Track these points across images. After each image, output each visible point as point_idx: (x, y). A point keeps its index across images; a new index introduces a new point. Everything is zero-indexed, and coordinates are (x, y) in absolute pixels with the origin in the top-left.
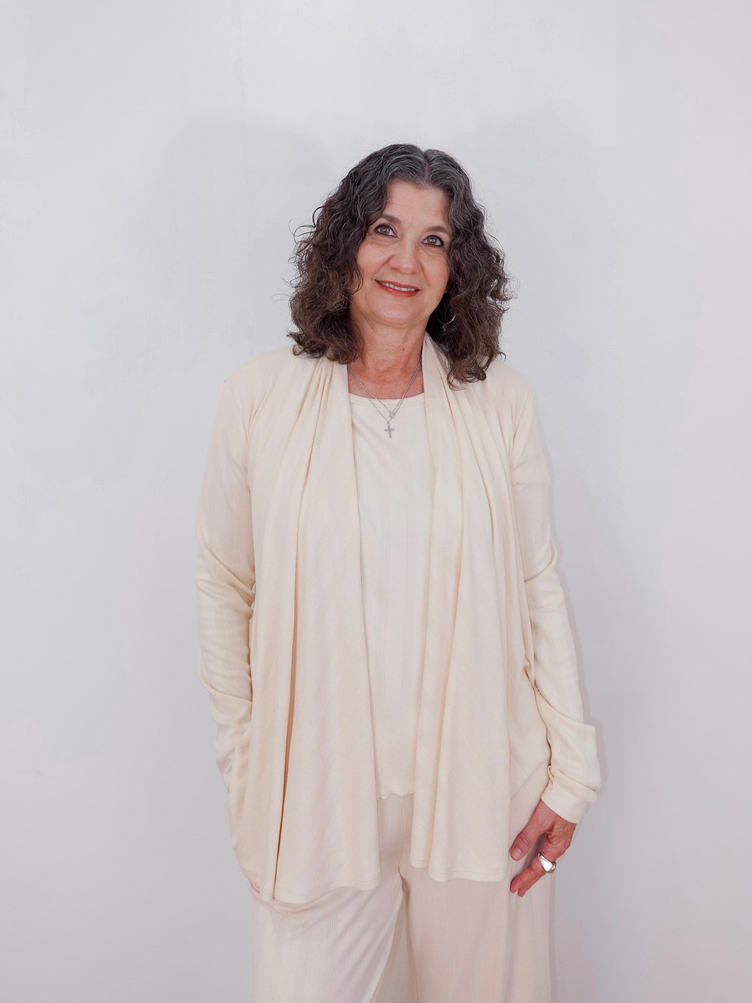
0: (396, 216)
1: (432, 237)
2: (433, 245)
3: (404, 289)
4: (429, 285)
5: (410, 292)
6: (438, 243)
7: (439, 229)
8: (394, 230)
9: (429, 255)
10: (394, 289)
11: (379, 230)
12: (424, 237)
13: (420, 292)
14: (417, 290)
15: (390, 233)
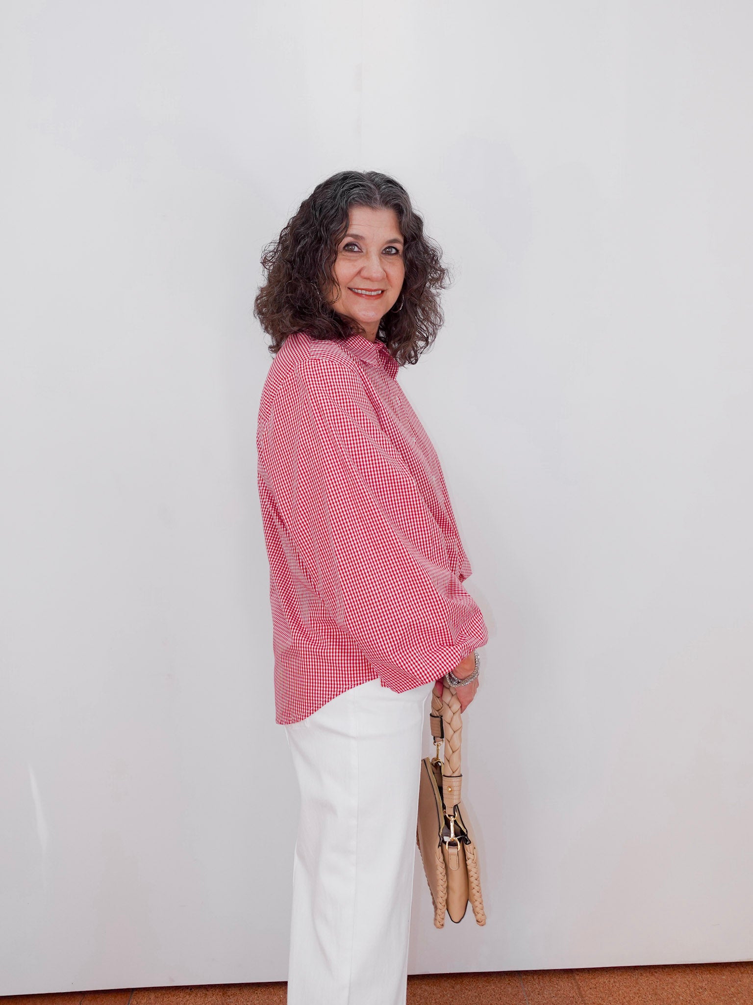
0: (360, 235)
1: (389, 247)
2: (389, 253)
3: (373, 293)
4: (391, 286)
5: (378, 294)
6: (394, 251)
7: (395, 241)
8: (358, 245)
9: (390, 263)
10: (366, 295)
11: (346, 248)
12: (383, 248)
13: (385, 292)
14: (383, 292)
15: (356, 249)
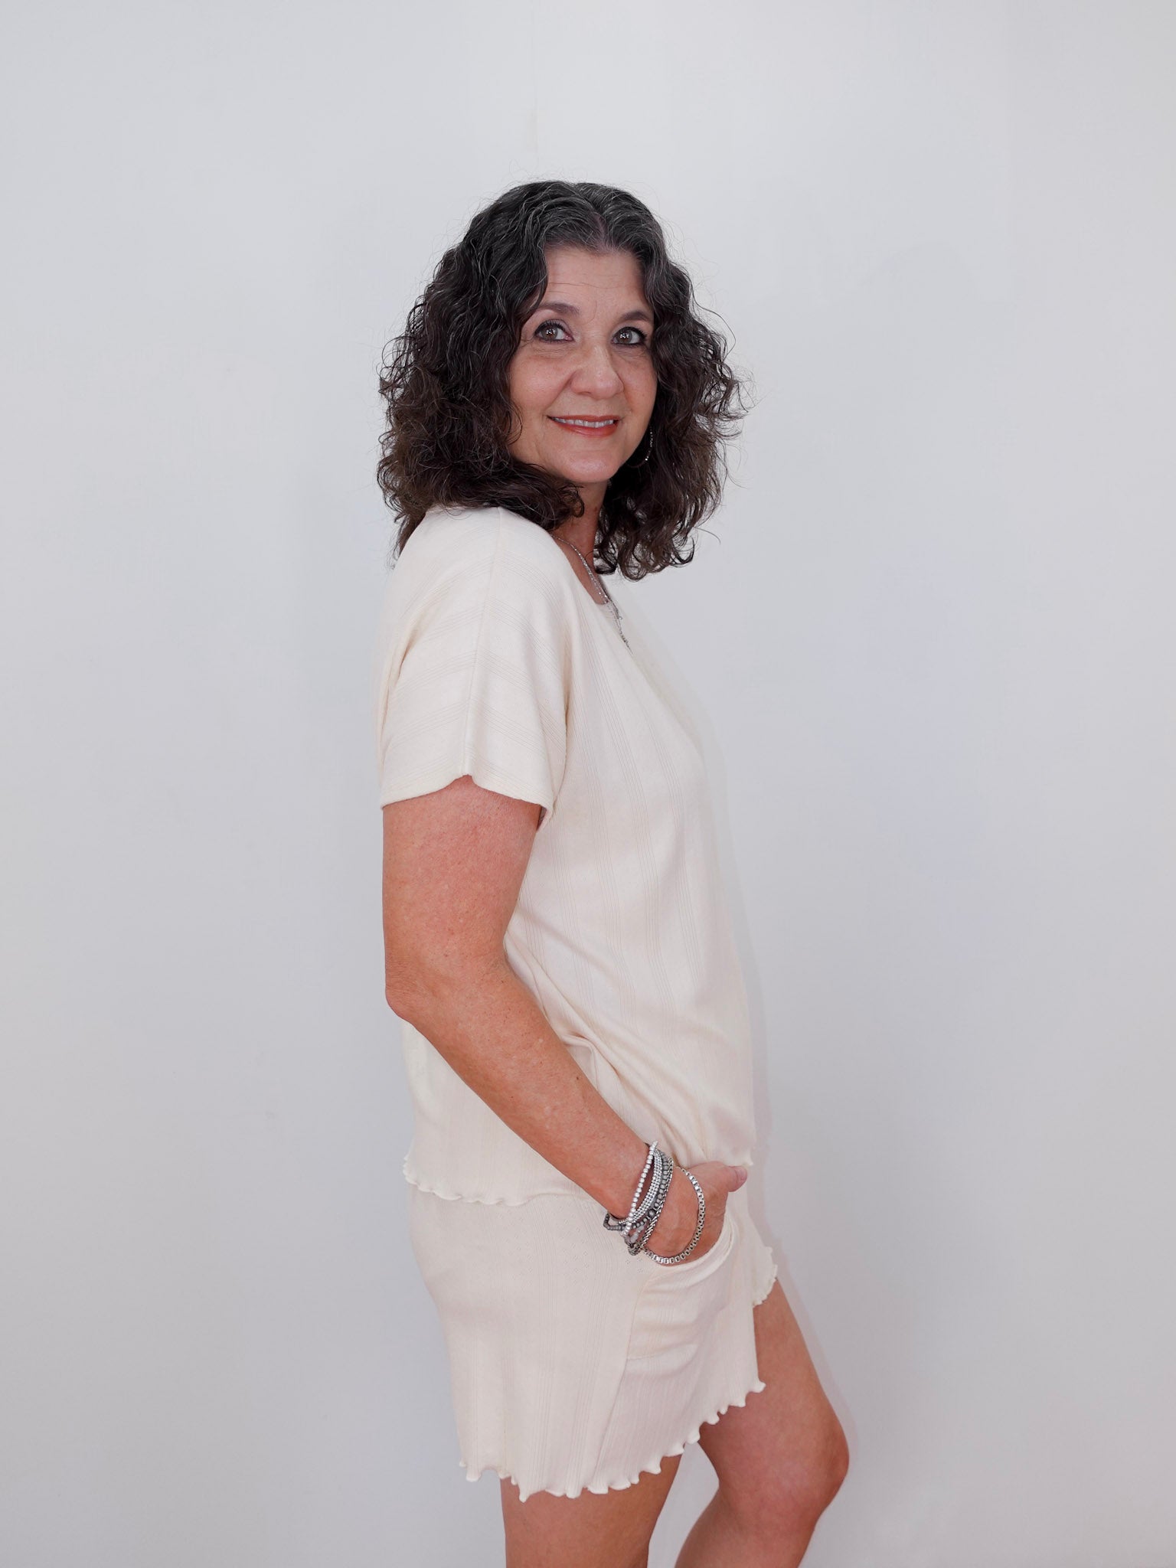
0: (569, 303)
1: (625, 330)
2: (625, 343)
5: (608, 426)
6: (635, 338)
10: (584, 428)
13: (620, 423)
15: (560, 335)
